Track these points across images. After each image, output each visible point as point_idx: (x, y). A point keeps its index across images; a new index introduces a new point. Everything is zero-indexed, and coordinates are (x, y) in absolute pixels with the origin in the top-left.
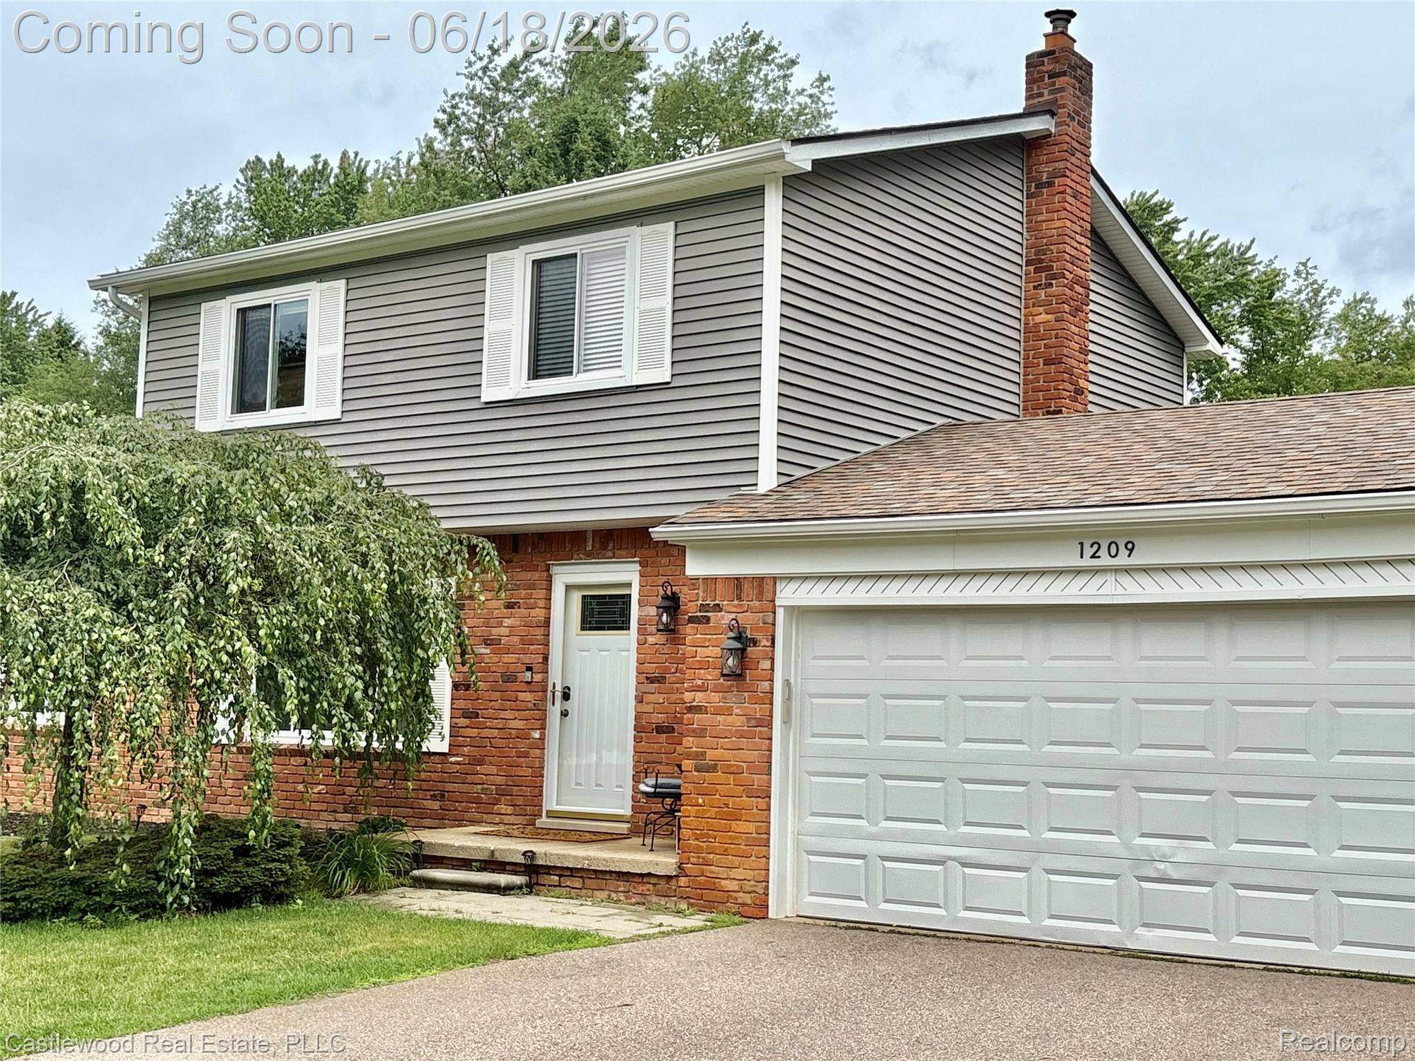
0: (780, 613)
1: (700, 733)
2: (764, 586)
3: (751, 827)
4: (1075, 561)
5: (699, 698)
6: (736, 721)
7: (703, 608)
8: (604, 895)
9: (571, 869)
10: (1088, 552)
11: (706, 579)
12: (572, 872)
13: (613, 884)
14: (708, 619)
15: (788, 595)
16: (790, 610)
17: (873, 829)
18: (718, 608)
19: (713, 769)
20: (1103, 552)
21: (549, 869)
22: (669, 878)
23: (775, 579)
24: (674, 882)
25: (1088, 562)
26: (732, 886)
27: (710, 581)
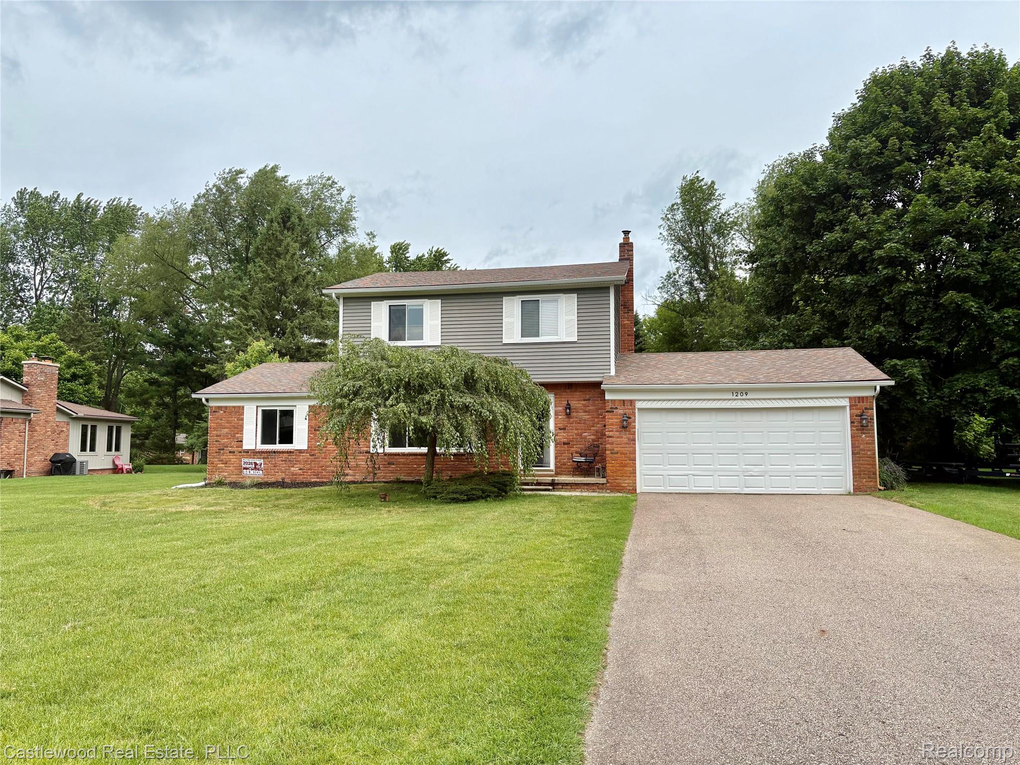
0: (636, 409)
1: (612, 444)
2: (632, 402)
3: (631, 469)
4: (731, 397)
5: (611, 434)
6: (625, 440)
7: (611, 408)
8: (580, 490)
9: (566, 484)
10: (735, 395)
11: (612, 400)
12: (567, 484)
13: (583, 487)
14: (613, 412)
15: (639, 405)
16: (639, 409)
17: (665, 468)
18: (616, 408)
19: (617, 453)
20: (739, 395)
21: (558, 484)
22: (603, 484)
23: (635, 400)
24: (605, 485)
25: (734, 397)
26: (626, 485)
27: (613, 401)
